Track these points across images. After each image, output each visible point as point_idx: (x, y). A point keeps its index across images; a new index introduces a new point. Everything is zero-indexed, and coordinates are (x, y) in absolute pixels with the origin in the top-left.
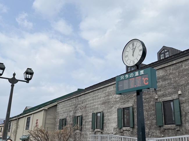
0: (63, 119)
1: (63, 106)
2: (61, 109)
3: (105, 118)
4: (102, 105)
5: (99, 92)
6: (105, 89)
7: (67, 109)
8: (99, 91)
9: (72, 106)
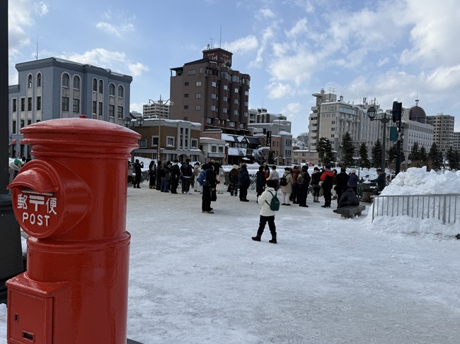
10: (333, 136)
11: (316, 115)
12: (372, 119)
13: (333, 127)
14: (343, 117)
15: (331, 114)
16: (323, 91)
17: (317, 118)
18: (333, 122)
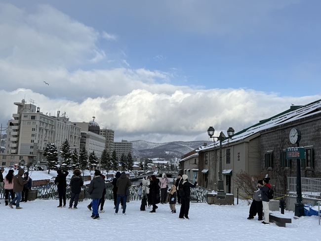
0: (269, 154)
1: (267, 138)
2: (266, 141)
3: (316, 155)
4: (312, 142)
5: (308, 126)
6: (314, 122)
7: (272, 143)
8: (309, 124)
9: (278, 139)
10: (32, 141)
11: (17, 122)
12: (211, 136)
13: (33, 133)
14: (41, 126)
15: (32, 123)
16: (23, 101)
17: (19, 124)
18: (34, 129)
